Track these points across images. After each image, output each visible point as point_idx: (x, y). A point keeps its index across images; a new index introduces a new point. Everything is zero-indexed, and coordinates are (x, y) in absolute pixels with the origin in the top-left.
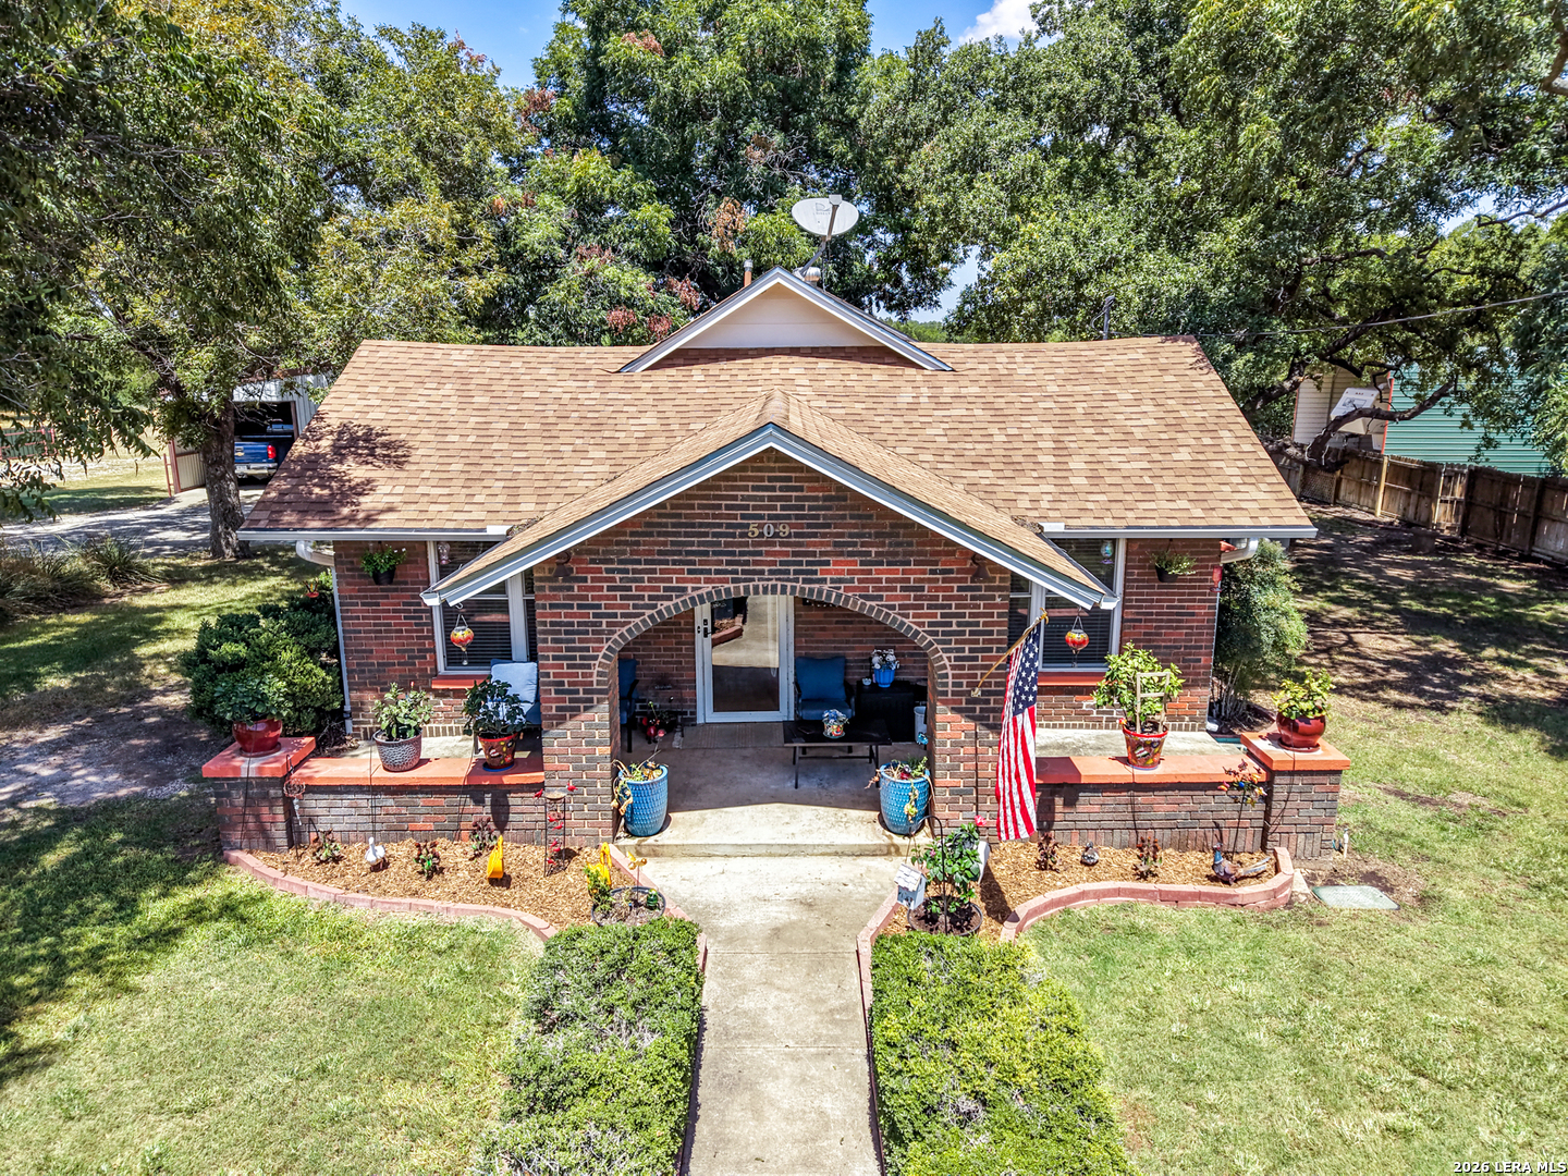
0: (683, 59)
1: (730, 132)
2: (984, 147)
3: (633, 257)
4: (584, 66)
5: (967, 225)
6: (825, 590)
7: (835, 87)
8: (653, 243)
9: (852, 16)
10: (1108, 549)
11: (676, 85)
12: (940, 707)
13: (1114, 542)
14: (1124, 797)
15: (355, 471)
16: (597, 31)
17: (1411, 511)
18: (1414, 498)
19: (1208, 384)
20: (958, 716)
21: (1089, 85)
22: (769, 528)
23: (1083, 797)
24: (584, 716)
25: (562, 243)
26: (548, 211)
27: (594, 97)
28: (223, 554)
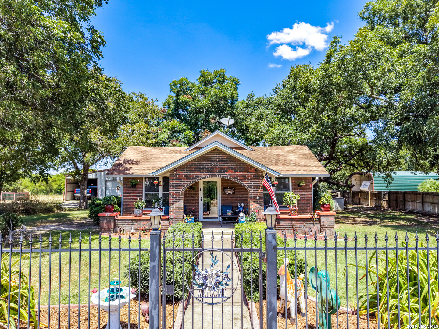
0: (196, 101)
1: (207, 117)
2: (263, 115)
3: (184, 142)
4: (174, 103)
5: (259, 131)
6: (227, 177)
7: (231, 107)
8: (189, 139)
9: (234, 92)
10: (287, 180)
11: (195, 105)
12: (250, 201)
13: (288, 178)
14: (290, 222)
15: (128, 166)
16: (178, 95)
17: (377, 204)
18: (377, 200)
19: (308, 153)
20: (254, 203)
21: (283, 101)
22: (216, 164)
23: (282, 222)
24: (178, 203)
25: (168, 139)
26: (165, 132)
27: (176, 109)
28: (81, 207)
